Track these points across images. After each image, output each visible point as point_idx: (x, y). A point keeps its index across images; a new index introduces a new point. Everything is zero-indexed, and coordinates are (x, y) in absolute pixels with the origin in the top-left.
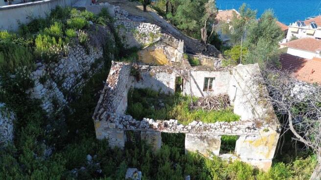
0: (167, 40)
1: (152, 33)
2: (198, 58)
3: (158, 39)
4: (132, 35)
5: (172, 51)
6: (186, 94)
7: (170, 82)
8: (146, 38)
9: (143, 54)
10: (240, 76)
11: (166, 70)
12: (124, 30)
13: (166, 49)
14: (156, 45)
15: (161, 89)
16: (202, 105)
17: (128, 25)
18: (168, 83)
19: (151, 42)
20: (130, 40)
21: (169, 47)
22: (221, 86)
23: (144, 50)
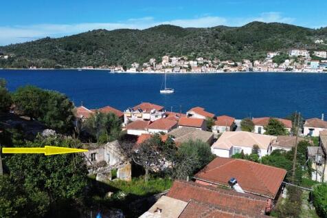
10: (110, 148)
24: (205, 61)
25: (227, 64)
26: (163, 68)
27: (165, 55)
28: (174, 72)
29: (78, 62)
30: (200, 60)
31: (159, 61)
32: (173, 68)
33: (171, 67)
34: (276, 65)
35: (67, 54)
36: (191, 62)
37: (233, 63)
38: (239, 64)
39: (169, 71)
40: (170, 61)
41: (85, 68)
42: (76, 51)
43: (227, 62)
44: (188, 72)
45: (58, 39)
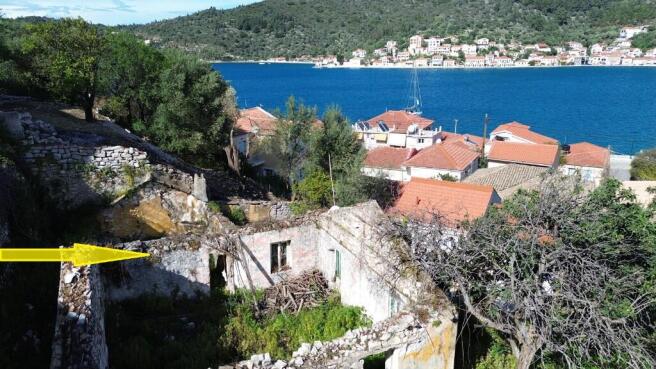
0: (168, 177)
1: (129, 167)
2: (238, 207)
3: (147, 178)
4: (79, 177)
5: (180, 200)
6: (236, 288)
7: (199, 270)
8: (116, 179)
9: (111, 215)
10: (343, 229)
11: (186, 244)
12: (54, 168)
13: (166, 196)
14: (142, 193)
15: (177, 289)
16: (279, 302)
17: (65, 156)
18: (193, 272)
19: (127, 188)
20: (74, 189)
21: (173, 193)
22: (304, 255)
23: (113, 206)
24: (493, 44)
25: (536, 51)
26: (411, 57)
27: (414, 34)
28: (431, 66)
29: (261, 50)
30: (483, 43)
31: (403, 46)
32: (429, 58)
33: (426, 57)
34: (638, 51)
35: (243, 36)
36: (465, 48)
37: (549, 50)
38: (559, 50)
39: (422, 64)
40: (425, 46)
41: (271, 61)
42: (257, 31)
43: (537, 46)
44: (458, 66)
45: (229, 10)
